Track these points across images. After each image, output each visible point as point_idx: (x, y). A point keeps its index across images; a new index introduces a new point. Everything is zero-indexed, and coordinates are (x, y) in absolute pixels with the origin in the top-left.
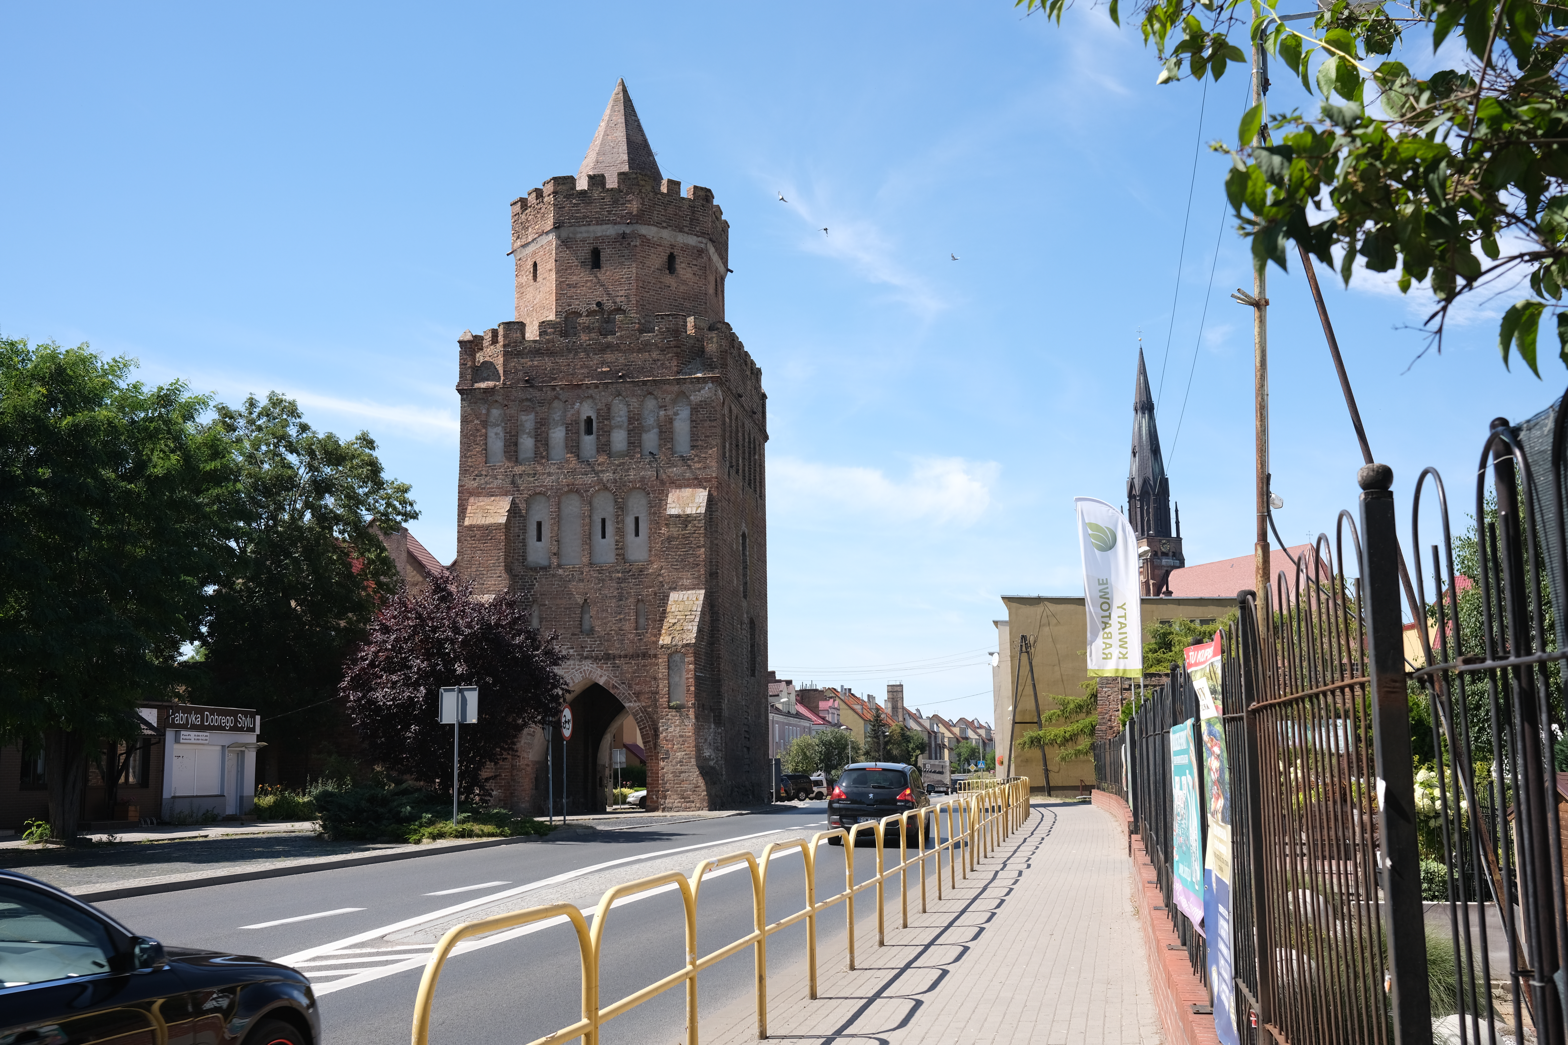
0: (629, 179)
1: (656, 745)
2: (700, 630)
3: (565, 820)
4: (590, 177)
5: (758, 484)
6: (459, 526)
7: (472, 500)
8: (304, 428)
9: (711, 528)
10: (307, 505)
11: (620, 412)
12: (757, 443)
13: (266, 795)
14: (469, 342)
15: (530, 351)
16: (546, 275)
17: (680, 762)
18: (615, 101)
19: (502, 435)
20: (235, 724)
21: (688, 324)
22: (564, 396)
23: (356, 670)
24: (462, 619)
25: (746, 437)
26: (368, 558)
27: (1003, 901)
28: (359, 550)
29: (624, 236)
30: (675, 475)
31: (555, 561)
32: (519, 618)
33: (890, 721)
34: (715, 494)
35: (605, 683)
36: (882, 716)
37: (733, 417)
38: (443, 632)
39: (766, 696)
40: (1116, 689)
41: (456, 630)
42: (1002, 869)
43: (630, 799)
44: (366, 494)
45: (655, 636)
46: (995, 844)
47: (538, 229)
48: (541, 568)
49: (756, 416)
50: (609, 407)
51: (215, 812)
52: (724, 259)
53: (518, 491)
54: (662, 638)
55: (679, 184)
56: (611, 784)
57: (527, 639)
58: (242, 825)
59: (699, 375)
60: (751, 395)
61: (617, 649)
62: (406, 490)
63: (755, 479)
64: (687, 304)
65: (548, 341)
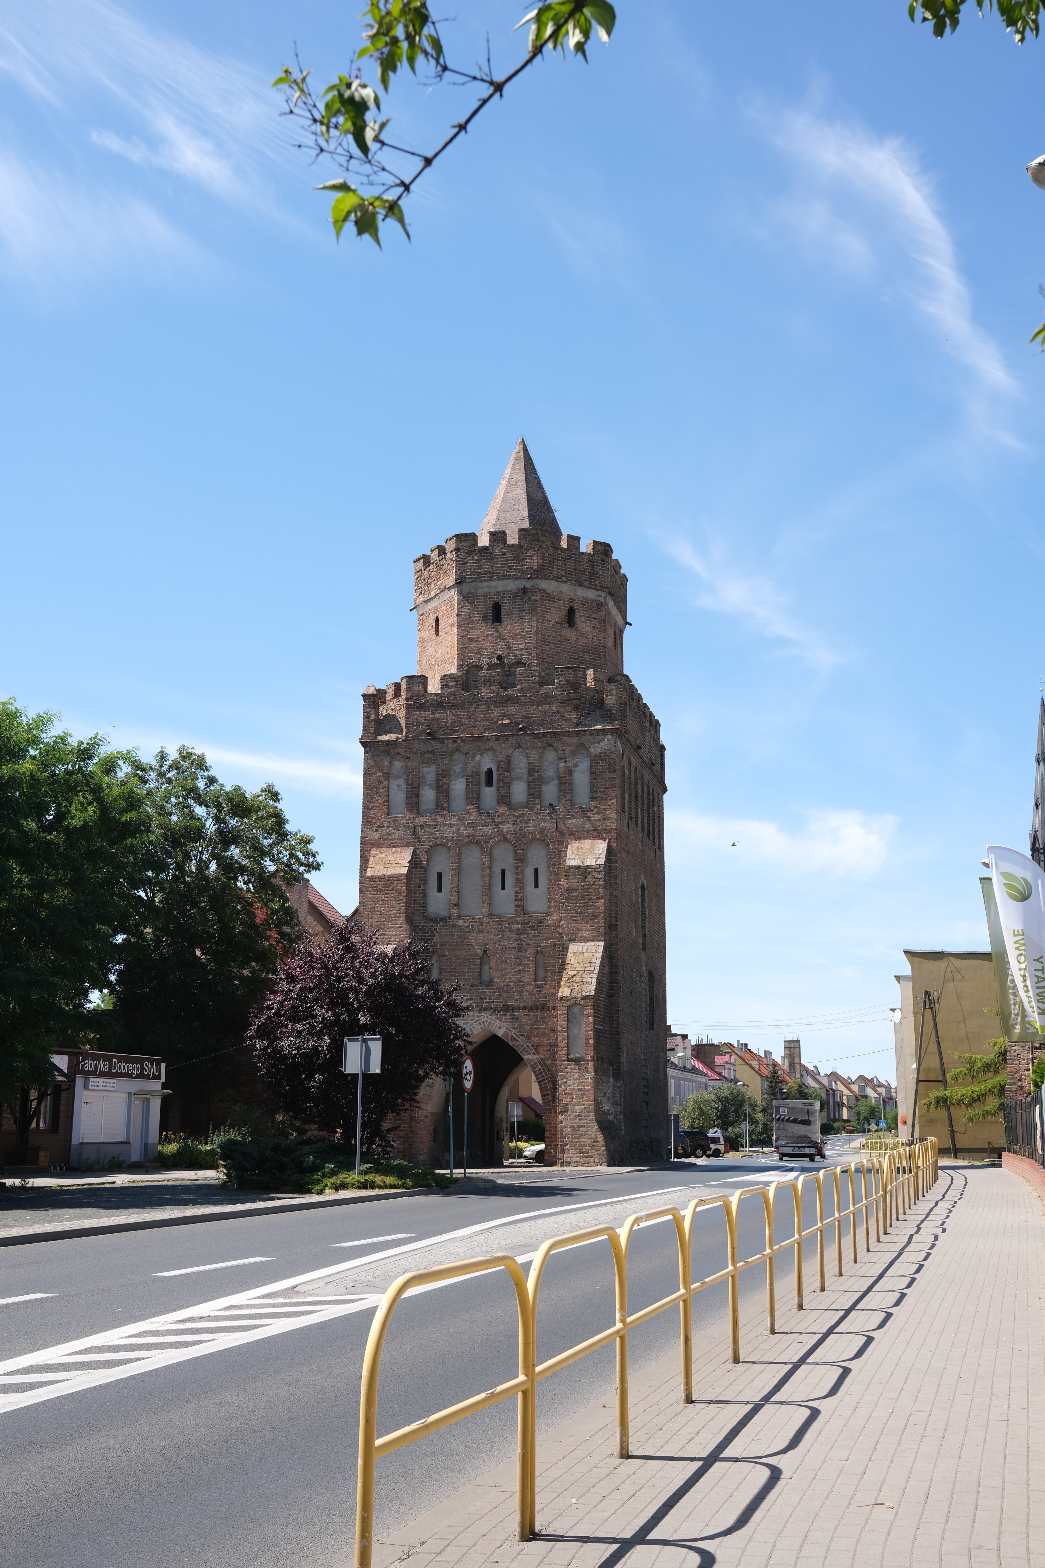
0: (530, 535)
1: (554, 1098)
2: (599, 983)
3: (465, 1173)
4: (491, 534)
5: (657, 836)
6: (361, 876)
7: (374, 851)
8: (212, 780)
9: (610, 880)
10: (214, 856)
11: (520, 764)
12: (656, 794)
13: (170, 1142)
14: (373, 695)
15: (432, 704)
16: (448, 629)
17: (579, 1116)
18: (516, 459)
19: (404, 786)
20: (142, 1072)
21: (588, 676)
22: (464, 749)
23: (263, 1018)
24: (366, 968)
25: (645, 788)
26: (272, 909)
27: (921, 1266)
28: (262, 901)
29: (524, 590)
30: (575, 826)
31: (455, 912)
32: (421, 969)
33: (787, 1078)
34: (614, 845)
35: (503, 1035)
36: (780, 1072)
37: (633, 769)
38: (348, 982)
39: (665, 1051)
40: (1026, 1048)
41: (361, 980)
42: (917, 1233)
43: (526, 1153)
44: (270, 845)
45: (554, 988)
46: (907, 1206)
47: (441, 585)
48: (441, 919)
49: (654, 768)
50: (509, 759)
51: (121, 1159)
52: (623, 612)
53: (419, 842)
54: (561, 989)
55: (578, 539)
56: (507, 1138)
57: (429, 989)
58: (147, 1172)
59: (599, 727)
60: (650, 747)
61: (516, 1000)
62: (308, 841)
63: (654, 831)
64: (587, 657)
65: (450, 694)
